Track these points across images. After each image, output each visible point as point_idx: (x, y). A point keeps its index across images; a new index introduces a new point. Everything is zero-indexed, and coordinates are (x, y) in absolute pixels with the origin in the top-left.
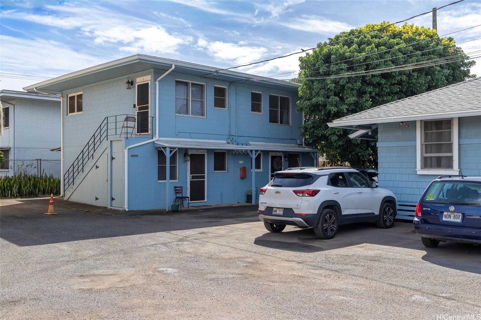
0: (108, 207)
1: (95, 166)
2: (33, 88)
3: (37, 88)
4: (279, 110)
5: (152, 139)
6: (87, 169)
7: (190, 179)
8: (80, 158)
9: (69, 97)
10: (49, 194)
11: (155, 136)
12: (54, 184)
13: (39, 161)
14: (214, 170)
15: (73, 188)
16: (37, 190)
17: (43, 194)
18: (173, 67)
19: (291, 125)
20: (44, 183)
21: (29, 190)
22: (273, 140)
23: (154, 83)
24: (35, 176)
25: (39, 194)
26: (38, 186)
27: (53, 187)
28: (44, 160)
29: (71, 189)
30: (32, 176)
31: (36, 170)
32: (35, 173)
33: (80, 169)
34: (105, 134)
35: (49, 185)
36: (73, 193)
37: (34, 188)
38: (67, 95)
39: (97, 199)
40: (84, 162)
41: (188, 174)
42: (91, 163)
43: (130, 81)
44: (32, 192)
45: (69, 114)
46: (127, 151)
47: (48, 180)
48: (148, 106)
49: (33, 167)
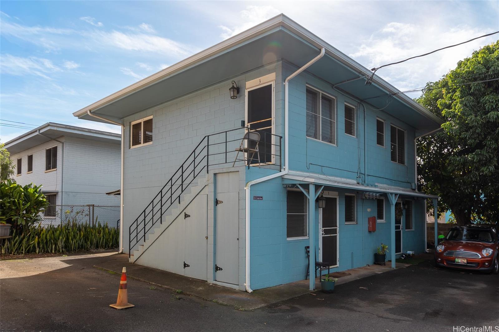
0: (208, 282)
1: (183, 214)
2: (87, 111)
3: (91, 112)
4: (397, 145)
5: (281, 171)
6: (168, 219)
7: (323, 235)
8: (156, 202)
9: (133, 125)
10: (103, 248)
11: (284, 167)
12: (109, 236)
13: (91, 208)
14: (346, 221)
15: (143, 245)
16: (89, 243)
17: (96, 248)
18: (323, 51)
19: (406, 165)
20: (97, 234)
21: (79, 244)
22: (394, 183)
23: (283, 83)
24: (86, 225)
25: (91, 248)
26: (90, 238)
27: (108, 239)
28: (97, 206)
29: (140, 248)
30: (82, 225)
31: (87, 218)
32: (86, 222)
33: (155, 218)
34: (204, 163)
35: (103, 236)
36: (143, 253)
37: (85, 240)
38: (130, 123)
39: (185, 265)
40: (164, 208)
41: (320, 227)
42: (176, 210)
43: (235, 86)
44: (82, 245)
45: (132, 147)
46: (250, 188)
47: (102, 231)
48: (271, 120)
49: (84, 214)
